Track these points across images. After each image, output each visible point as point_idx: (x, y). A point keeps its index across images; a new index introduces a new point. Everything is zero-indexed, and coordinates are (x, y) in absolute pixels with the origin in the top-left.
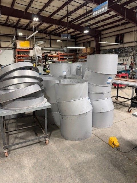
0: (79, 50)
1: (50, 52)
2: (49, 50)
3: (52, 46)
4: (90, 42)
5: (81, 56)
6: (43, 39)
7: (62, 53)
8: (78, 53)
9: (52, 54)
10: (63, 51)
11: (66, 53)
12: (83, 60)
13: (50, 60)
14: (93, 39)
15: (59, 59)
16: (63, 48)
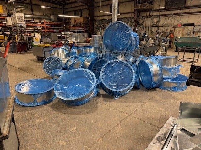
0: (69, 19)
1: (32, 20)
2: (31, 18)
3: (35, 13)
4: (81, 10)
5: (73, 27)
6: (24, 3)
7: (49, 22)
8: (68, 23)
9: (36, 23)
10: (49, 19)
11: (53, 22)
12: (75, 31)
13: (37, 31)
14: (86, 7)
15: (45, 29)
16: (49, 16)
